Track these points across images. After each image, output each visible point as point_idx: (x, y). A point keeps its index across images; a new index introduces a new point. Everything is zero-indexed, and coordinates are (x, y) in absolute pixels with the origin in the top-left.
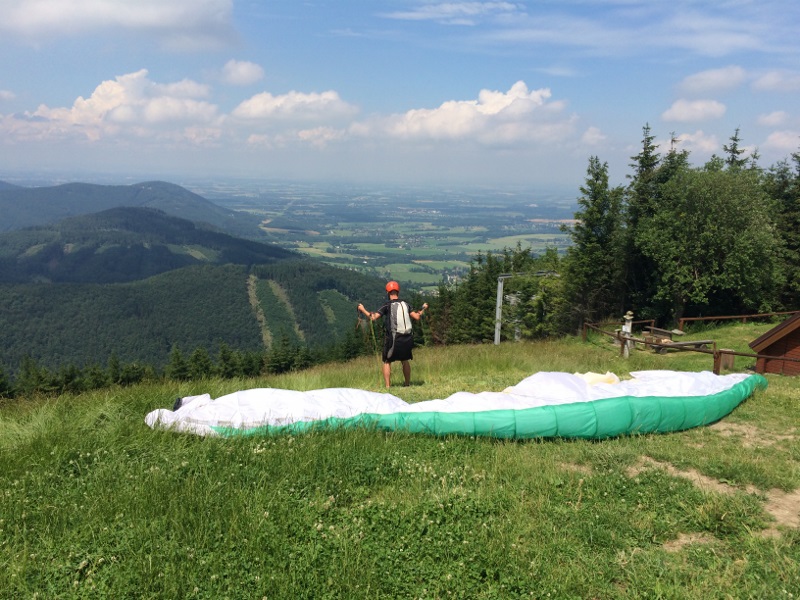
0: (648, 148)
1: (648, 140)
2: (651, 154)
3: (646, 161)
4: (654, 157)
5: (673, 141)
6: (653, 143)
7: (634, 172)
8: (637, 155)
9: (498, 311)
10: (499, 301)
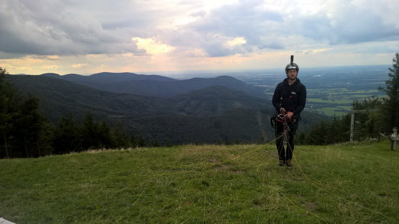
9: (352, 128)
10: (352, 123)
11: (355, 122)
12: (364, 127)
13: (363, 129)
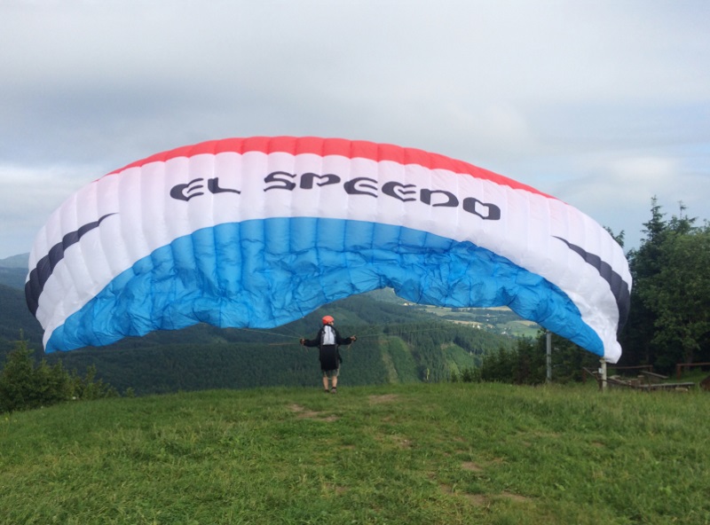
0: (657, 216)
1: (657, 208)
2: (661, 221)
3: (655, 226)
4: (662, 224)
5: (682, 208)
6: (660, 211)
7: (646, 237)
8: (647, 222)
9: (549, 360)
10: (549, 351)
11: (552, 349)
12: (567, 357)
13: (565, 362)
